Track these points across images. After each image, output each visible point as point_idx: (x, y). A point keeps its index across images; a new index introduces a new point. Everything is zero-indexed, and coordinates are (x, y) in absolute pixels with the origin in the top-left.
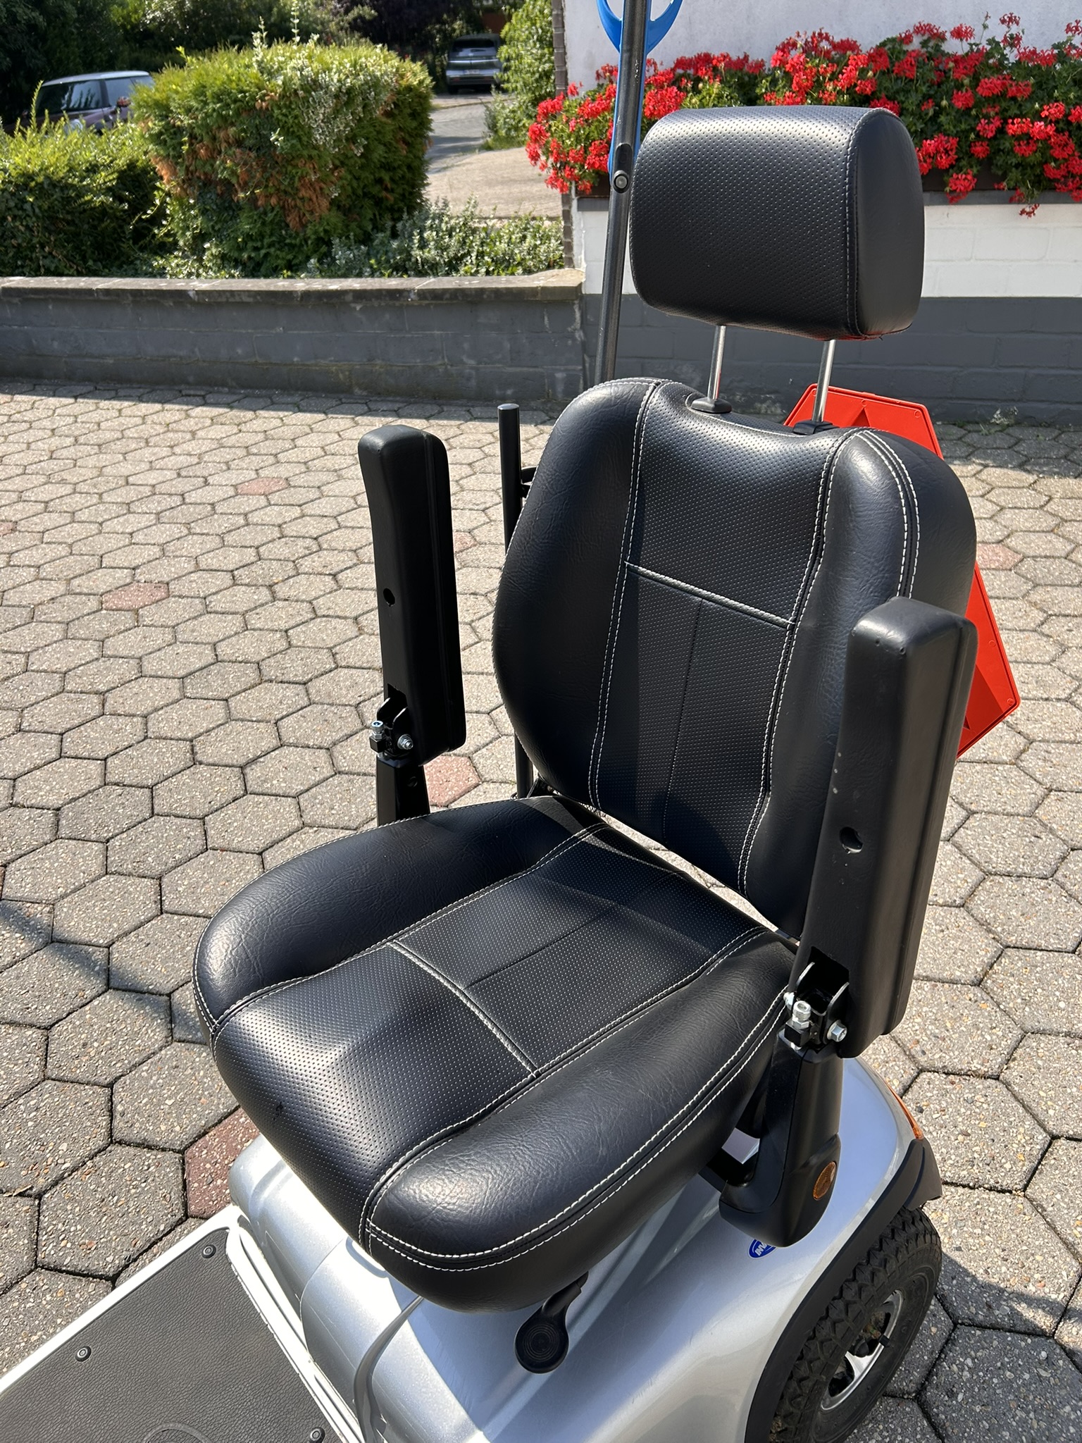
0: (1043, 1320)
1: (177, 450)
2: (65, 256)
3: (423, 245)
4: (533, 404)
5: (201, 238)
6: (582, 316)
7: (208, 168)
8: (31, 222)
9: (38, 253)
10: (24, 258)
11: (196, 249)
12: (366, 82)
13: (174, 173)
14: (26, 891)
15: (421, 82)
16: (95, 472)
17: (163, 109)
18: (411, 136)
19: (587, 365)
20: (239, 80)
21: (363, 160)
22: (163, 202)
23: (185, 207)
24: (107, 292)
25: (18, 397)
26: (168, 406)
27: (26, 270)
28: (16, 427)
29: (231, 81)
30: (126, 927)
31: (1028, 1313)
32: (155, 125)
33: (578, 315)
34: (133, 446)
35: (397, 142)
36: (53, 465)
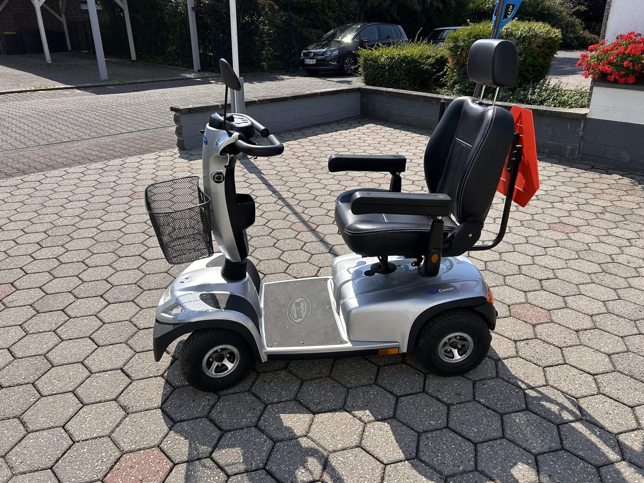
0: (523, 386)
1: (418, 148)
2: (409, 84)
3: (533, 94)
4: (555, 157)
5: (455, 83)
6: (584, 126)
7: (465, 60)
8: (402, 72)
9: (401, 82)
10: (396, 83)
11: (452, 87)
12: (532, 35)
13: (453, 61)
14: (321, 231)
15: (556, 36)
16: (389, 149)
17: (456, 40)
18: (546, 55)
19: (582, 145)
20: (484, 31)
21: (522, 62)
22: (447, 70)
23: (453, 72)
24: (416, 96)
25: (378, 126)
26: (422, 136)
27: (396, 87)
28: (373, 134)
29: (481, 32)
30: (339, 244)
31: (520, 383)
32: (451, 45)
33: (582, 125)
34: (405, 145)
35: (539, 57)
36: (378, 145)
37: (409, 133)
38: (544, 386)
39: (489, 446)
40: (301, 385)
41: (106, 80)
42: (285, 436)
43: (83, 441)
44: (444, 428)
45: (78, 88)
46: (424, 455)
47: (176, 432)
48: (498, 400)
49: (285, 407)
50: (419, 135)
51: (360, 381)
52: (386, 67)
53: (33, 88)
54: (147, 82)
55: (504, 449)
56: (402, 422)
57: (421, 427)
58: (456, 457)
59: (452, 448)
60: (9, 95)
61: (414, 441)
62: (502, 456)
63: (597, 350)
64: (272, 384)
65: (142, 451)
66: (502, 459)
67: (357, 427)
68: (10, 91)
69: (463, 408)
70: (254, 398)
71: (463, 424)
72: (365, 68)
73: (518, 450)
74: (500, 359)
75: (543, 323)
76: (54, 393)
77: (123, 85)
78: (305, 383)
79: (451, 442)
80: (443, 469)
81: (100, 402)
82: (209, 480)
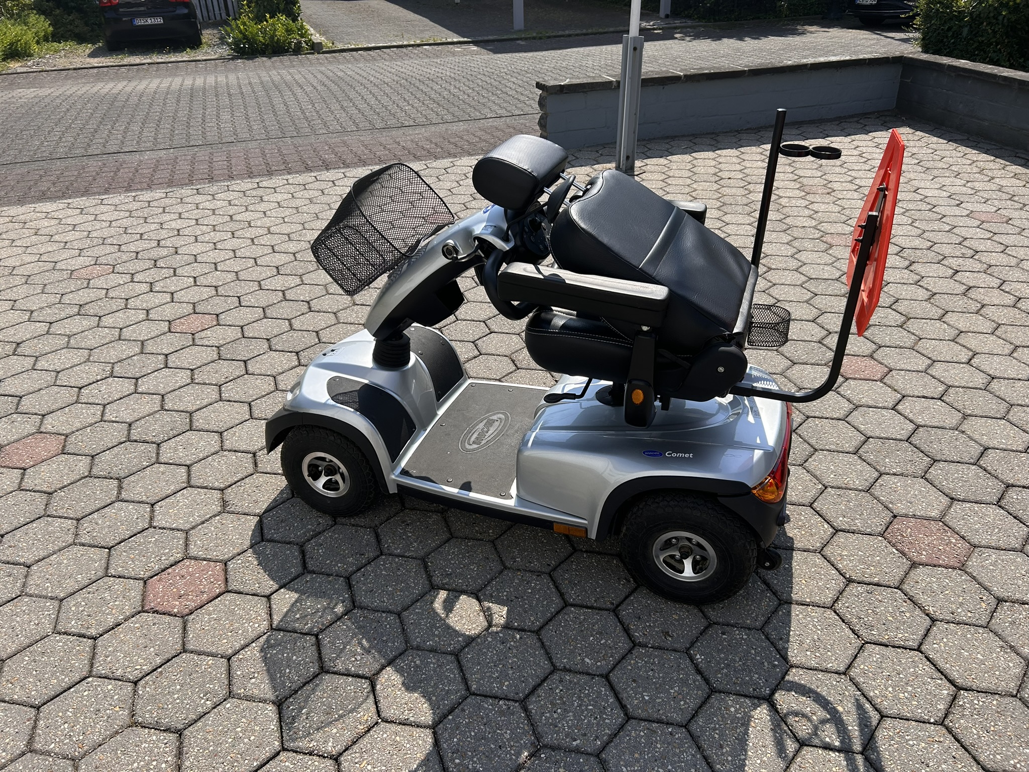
37: (974, 152)
38: (836, 673)
39: (648, 729)
40: (448, 540)
41: (520, 31)
42: (372, 604)
43: (160, 528)
44: (601, 676)
45: (475, 43)
46: (536, 702)
47: (255, 552)
48: (727, 666)
49: (401, 565)
50: (993, 158)
51: (530, 562)
52: (966, 16)
53: (418, 42)
54: (577, 35)
55: (669, 744)
56: (543, 643)
57: (565, 660)
58: (582, 724)
59: (587, 709)
60: (384, 50)
61: (538, 676)
62: (656, 752)
63: (1011, 647)
64: (409, 528)
65: (205, 562)
66: (653, 756)
67: (474, 626)
68: (389, 44)
69: (656, 656)
70: (373, 540)
71: (634, 681)
72: (927, 17)
73: (693, 755)
74: (789, 602)
75: (940, 566)
76: (171, 461)
77: (540, 38)
78: (453, 541)
79: (593, 700)
80: (547, 733)
81: (206, 488)
82: (246, 625)
